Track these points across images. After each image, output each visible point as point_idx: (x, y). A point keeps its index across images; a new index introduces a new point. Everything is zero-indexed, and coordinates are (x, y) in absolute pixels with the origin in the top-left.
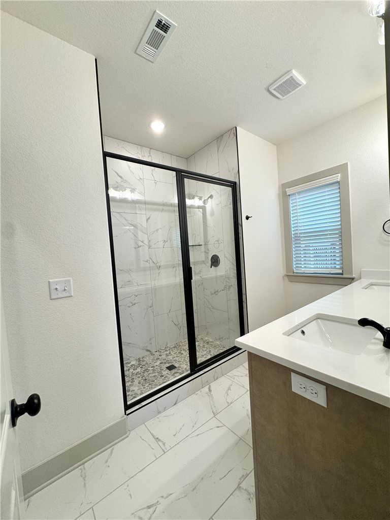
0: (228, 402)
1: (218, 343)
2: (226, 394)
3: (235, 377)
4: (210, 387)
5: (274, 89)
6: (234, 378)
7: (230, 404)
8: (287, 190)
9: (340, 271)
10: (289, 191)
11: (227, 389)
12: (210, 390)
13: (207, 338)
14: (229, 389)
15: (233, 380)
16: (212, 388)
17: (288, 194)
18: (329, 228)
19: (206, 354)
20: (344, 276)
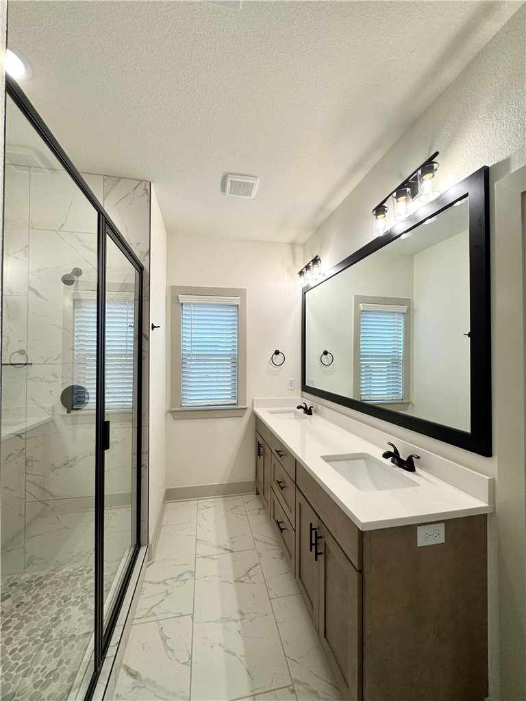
0: (185, 663)
1: (65, 570)
2: (170, 653)
3: (153, 610)
4: (127, 669)
5: (232, 181)
6: (154, 614)
7: (190, 663)
8: (180, 296)
9: (235, 402)
10: (182, 299)
11: (161, 641)
12: (134, 675)
13: (27, 576)
14: (165, 639)
15: (155, 618)
16: (134, 668)
17: (180, 302)
18: (225, 353)
19: (60, 612)
20: (240, 407)
